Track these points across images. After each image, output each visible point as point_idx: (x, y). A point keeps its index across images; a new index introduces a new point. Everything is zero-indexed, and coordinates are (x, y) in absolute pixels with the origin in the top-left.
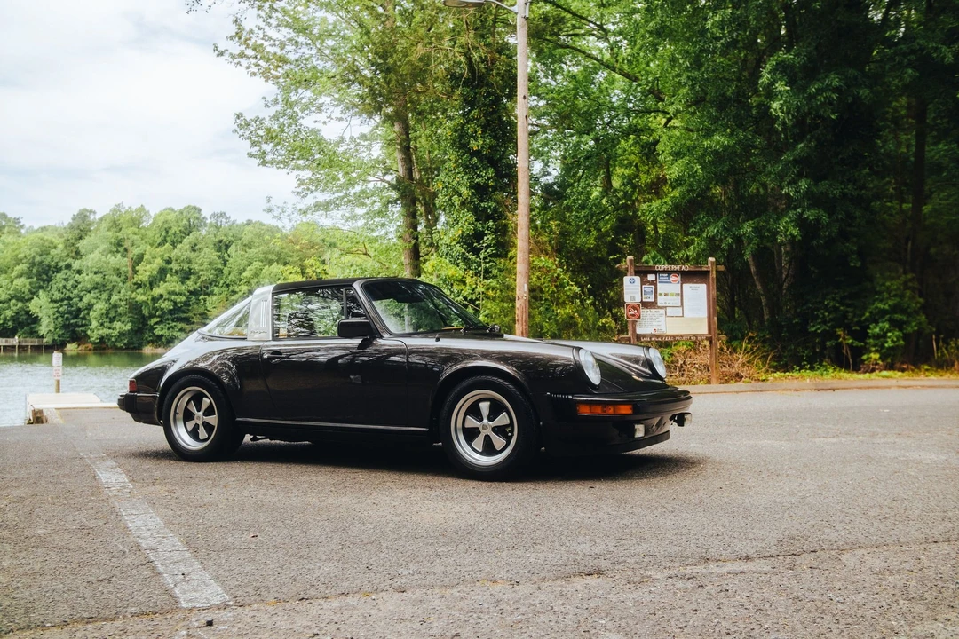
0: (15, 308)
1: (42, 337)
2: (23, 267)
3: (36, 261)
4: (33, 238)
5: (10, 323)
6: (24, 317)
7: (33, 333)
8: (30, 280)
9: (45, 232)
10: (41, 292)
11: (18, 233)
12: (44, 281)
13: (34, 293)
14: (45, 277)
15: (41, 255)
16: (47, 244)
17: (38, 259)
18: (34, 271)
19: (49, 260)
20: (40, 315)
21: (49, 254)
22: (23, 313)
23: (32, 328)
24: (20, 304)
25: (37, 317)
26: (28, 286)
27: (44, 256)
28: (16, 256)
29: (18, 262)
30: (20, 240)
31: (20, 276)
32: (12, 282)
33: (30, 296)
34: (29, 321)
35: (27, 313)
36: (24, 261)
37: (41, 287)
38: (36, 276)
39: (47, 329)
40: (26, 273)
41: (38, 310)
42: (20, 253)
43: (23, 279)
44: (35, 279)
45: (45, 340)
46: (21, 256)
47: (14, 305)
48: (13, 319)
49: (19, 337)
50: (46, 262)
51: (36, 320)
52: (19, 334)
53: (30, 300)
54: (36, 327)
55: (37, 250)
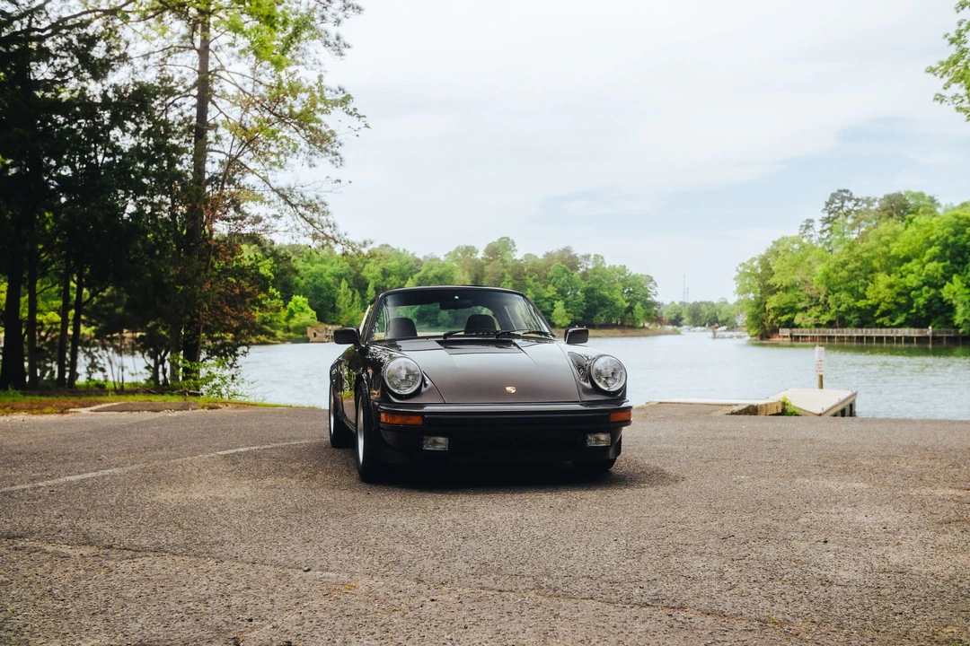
0: (927, 296)
1: (958, 327)
2: (935, 250)
3: (949, 241)
4: (949, 217)
5: (923, 312)
6: (938, 305)
7: (949, 322)
8: (942, 264)
9: (965, 209)
10: (955, 277)
11: (932, 213)
12: (959, 264)
13: (947, 277)
14: (960, 259)
15: (955, 235)
16: (962, 222)
17: (952, 239)
18: (948, 253)
19: (964, 239)
20: (954, 302)
21: (964, 233)
22: (936, 300)
23: (947, 317)
24: (933, 291)
25: (952, 304)
26: (941, 270)
27: (959, 236)
28: (928, 238)
29: (931, 244)
30: (935, 219)
31: (930, 261)
32: (924, 267)
33: (943, 281)
34: (944, 310)
35: (941, 299)
36: (936, 243)
37: (956, 271)
38: (950, 258)
39: (963, 318)
40: (940, 257)
41: (951, 297)
42: (932, 235)
43: (935, 263)
44: (948, 263)
45: (961, 331)
46: (933, 238)
47: (927, 292)
48: (927, 307)
49: (933, 327)
50: (961, 243)
51: (951, 309)
52: (933, 324)
53: (942, 286)
54: (951, 316)
55: (952, 230)
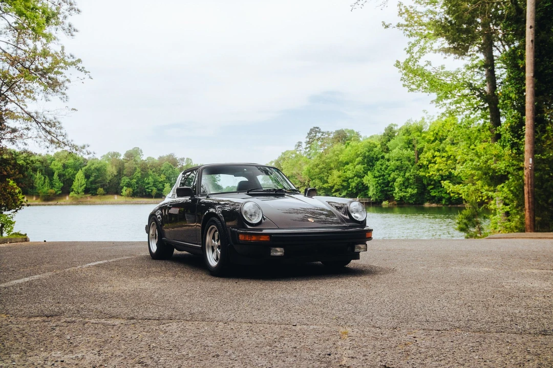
0: (356, 182)
1: (370, 197)
2: (360, 159)
3: (366, 155)
4: (365, 143)
5: (354, 190)
6: (361, 186)
7: (366, 195)
8: (363, 166)
9: (372, 139)
10: (369, 172)
11: (358, 140)
12: (370, 166)
13: (366, 173)
14: (371, 164)
15: (369, 152)
16: (372, 145)
17: (367, 154)
18: (366, 161)
19: (373, 154)
20: (369, 185)
21: (372, 151)
22: (361, 184)
23: (365, 193)
24: (359, 179)
25: (367, 186)
26: (363, 169)
27: (371, 152)
28: (357, 153)
29: (358, 156)
30: (359, 144)
31: (358, 164)
32: (355, 167)
33: (364, 174)
34: (364, 189)
35: (363, 184)
36: (360, 155)
37: (369, 170)
38: (366, 163)
39: (372, 193)
40: (362, 162)
41: (367, 182)
42: (358, 151)
43: (360, 166)
44: (366, 165)
45: (372, 199)
46: (359, 153)
47: (356, 180)
48: (356, 187)
49: (359, 197)
50: (371, 156)
51: (367, 188)
52: (359, 196)
53: (363, 177)
54: (367, 192)
55: (367, 149)
